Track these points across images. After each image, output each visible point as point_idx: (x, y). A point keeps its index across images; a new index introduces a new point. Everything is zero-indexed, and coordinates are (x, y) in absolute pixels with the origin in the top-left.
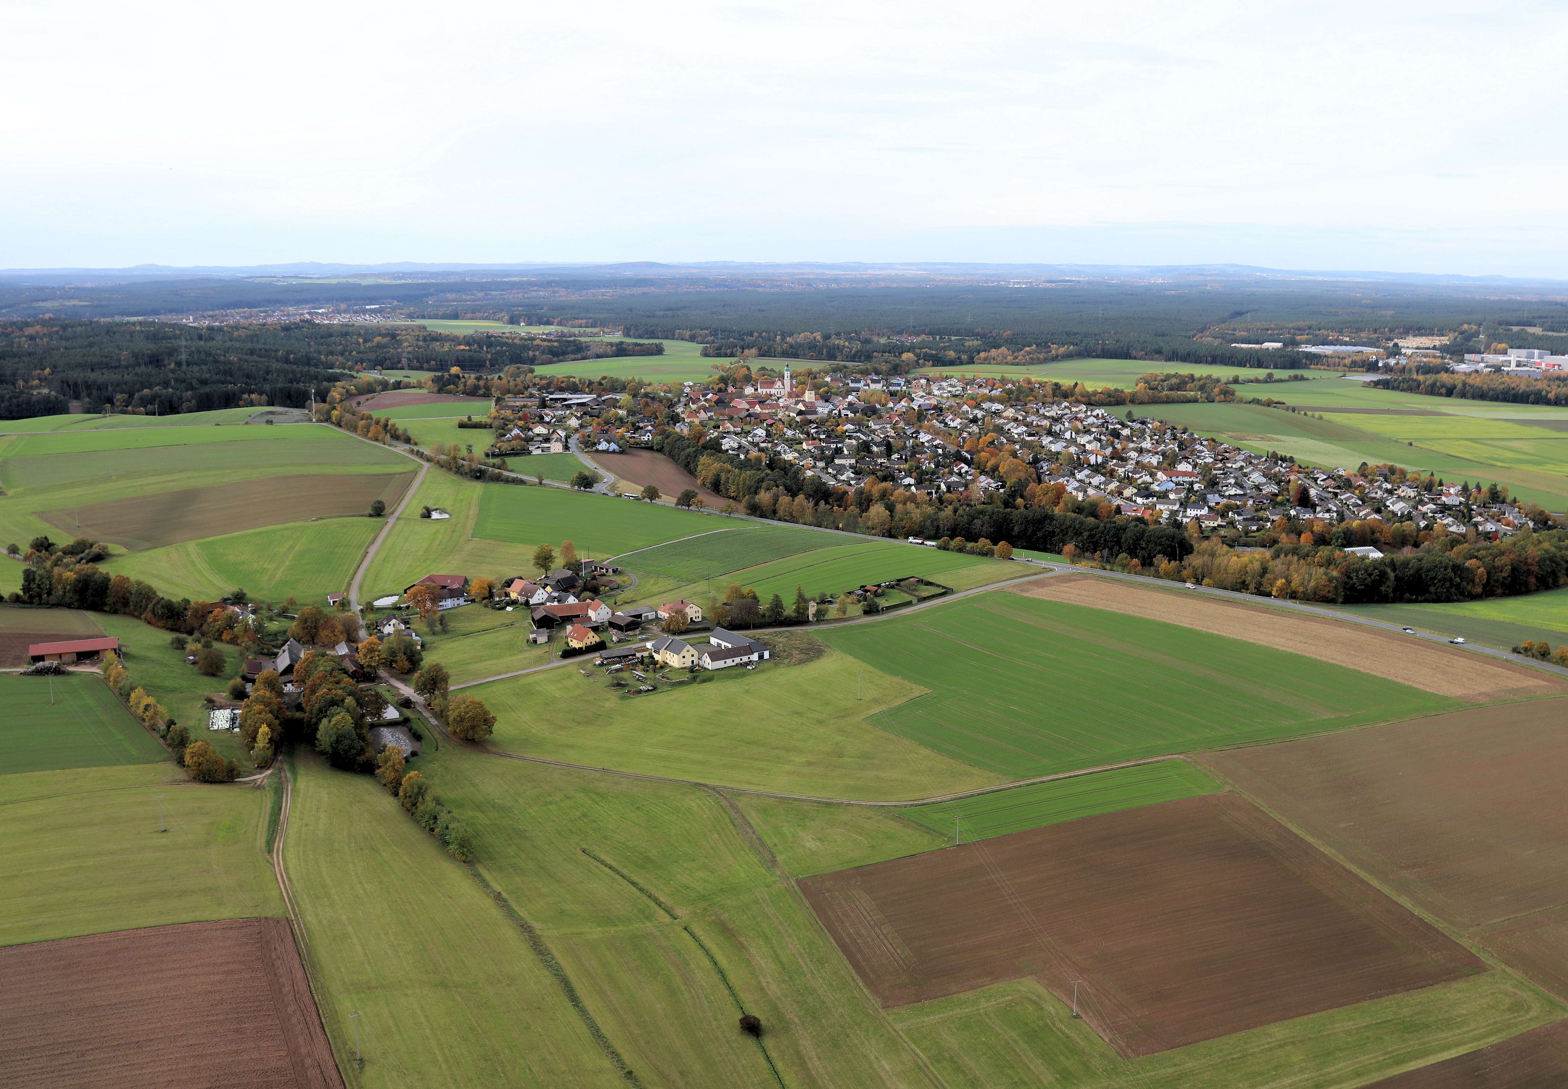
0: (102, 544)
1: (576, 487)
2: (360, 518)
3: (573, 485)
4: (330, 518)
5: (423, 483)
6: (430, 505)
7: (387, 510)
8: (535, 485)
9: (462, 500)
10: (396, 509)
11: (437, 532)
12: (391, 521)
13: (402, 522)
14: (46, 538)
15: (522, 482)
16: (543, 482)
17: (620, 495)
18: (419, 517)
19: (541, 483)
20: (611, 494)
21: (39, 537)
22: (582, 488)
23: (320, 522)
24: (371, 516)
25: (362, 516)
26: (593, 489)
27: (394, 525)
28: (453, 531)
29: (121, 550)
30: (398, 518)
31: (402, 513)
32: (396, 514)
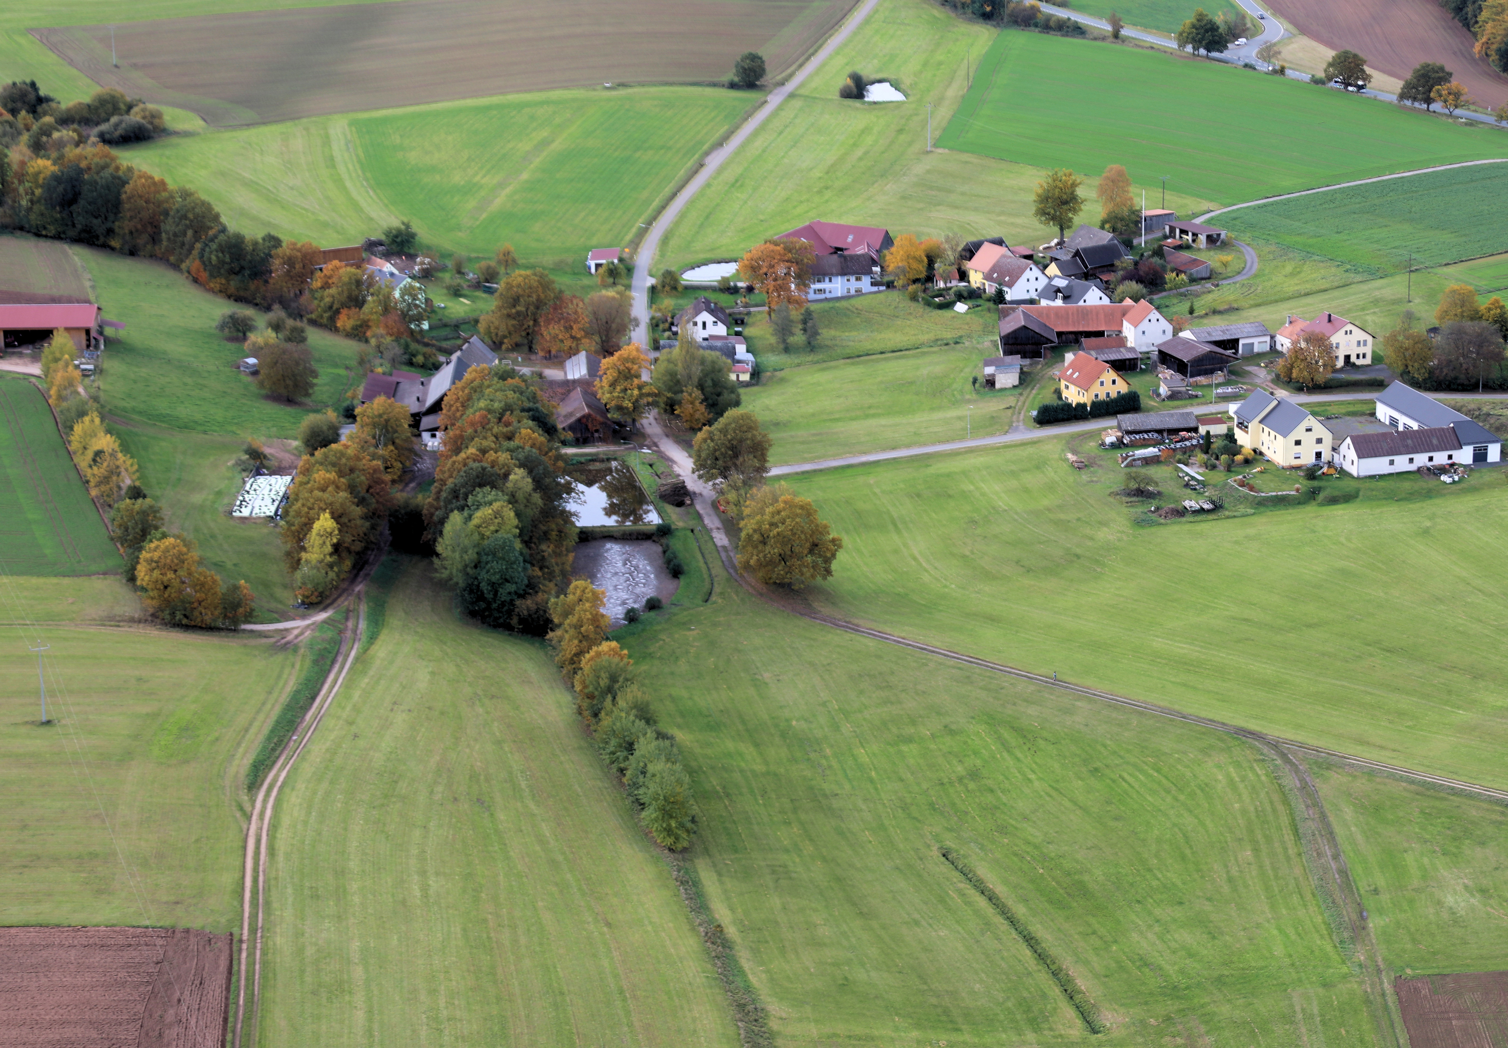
0: (150, 106)
1: (1189, 48)
2: (709, 91)
3: (1182, 44)
4: (642, 84)
5: (867, 21)
6: (867, 71)
7: (771, 76)
8: (1104, 39)
9: (940, 63)
10: (791, 75)
11: (866, 130)
12: (775, 99)
13: (797, 103)
14: (33, 85)
15: (1078, 30)
16: (1124, 32)
17: (1282, 71)
18: (835, 95)
19: (1116, 35)
20: (1264, 67)
21: (18, 81)
22: (1202, 51)
23: (622, 92)
24: (733, 86)
25: (714, 85)
26: (1225, 55)
27: (780, 108)
28: (900, 131)
29: (194, 123)
30: (792, 96)
31: (802, 85)
32: (790, 87)
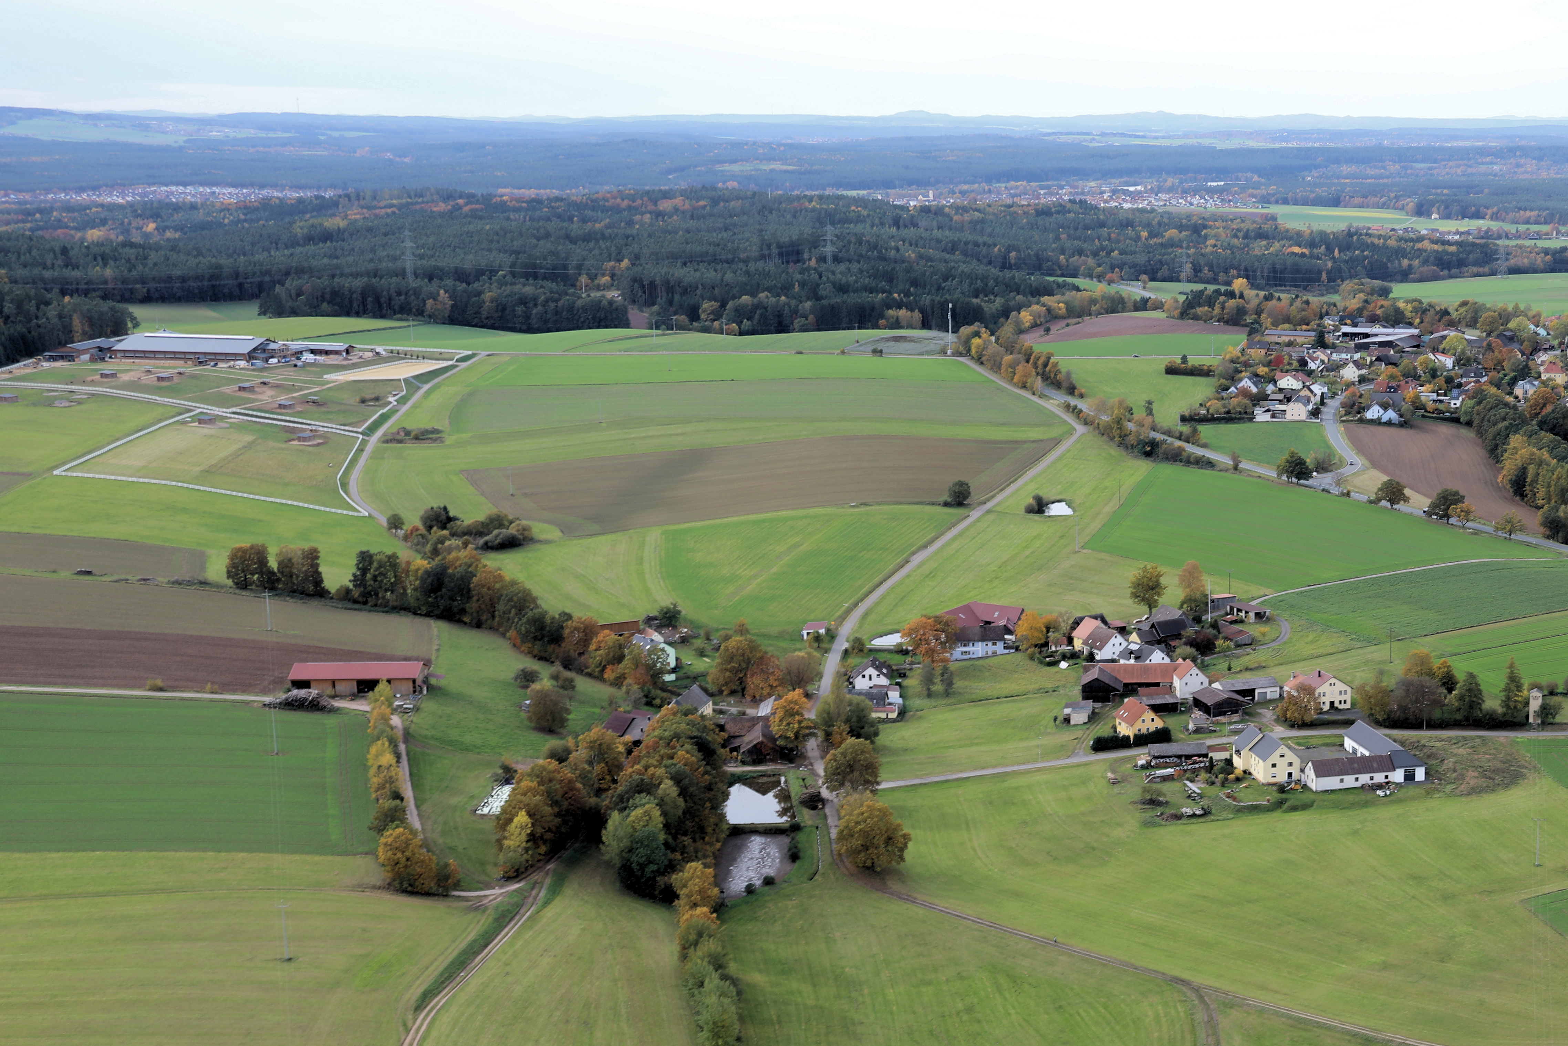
0: (524, 522)
1: (1284, 478)
2: (928, 508)
3: (1279, 475)
4: (879, 503)
5: (1060, 458)
6: (1046, 494)
7: (974, 498)
8: (1227, 470)
9: (1106, 488)
10: (993, 497)
11: (1038, 537)
12: (975, 514)
13: (992, 517)
14: (445, 508)
15: (1210, 464)
16: (1241, 466)
17: (1348, 494)
18: (1021, 510)
19: (1236, 468)
20: (1335, 491)
21: (435, 506)
22: (1294, 480)
23: (863, 509)
24: (946, 504)
25: (933, 504)
26: (1310, 482)
27: (978, 520)
28: (1062, 537)
29: (554, 533)
30: (989, 511)
31: (998, 504)
32: (989, 505)
